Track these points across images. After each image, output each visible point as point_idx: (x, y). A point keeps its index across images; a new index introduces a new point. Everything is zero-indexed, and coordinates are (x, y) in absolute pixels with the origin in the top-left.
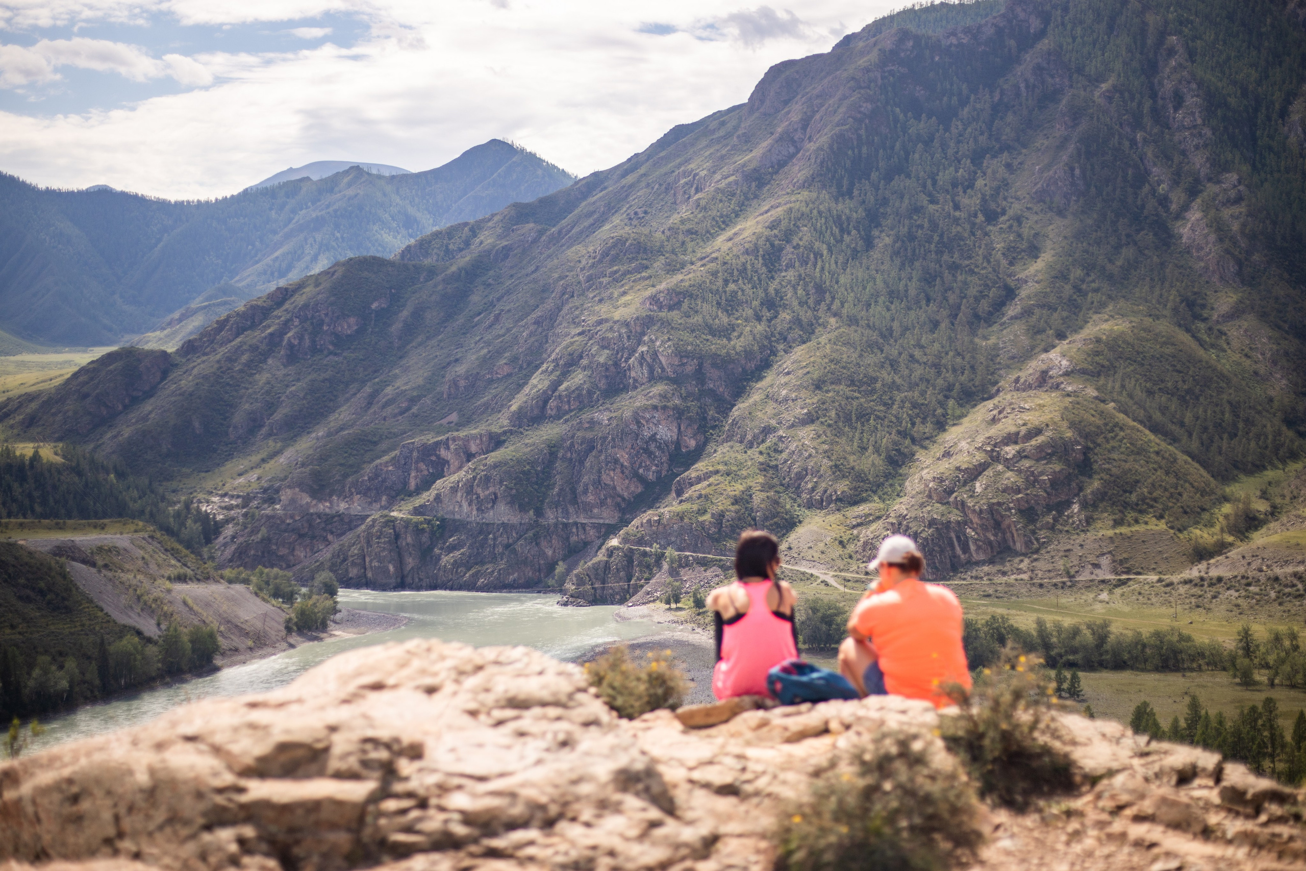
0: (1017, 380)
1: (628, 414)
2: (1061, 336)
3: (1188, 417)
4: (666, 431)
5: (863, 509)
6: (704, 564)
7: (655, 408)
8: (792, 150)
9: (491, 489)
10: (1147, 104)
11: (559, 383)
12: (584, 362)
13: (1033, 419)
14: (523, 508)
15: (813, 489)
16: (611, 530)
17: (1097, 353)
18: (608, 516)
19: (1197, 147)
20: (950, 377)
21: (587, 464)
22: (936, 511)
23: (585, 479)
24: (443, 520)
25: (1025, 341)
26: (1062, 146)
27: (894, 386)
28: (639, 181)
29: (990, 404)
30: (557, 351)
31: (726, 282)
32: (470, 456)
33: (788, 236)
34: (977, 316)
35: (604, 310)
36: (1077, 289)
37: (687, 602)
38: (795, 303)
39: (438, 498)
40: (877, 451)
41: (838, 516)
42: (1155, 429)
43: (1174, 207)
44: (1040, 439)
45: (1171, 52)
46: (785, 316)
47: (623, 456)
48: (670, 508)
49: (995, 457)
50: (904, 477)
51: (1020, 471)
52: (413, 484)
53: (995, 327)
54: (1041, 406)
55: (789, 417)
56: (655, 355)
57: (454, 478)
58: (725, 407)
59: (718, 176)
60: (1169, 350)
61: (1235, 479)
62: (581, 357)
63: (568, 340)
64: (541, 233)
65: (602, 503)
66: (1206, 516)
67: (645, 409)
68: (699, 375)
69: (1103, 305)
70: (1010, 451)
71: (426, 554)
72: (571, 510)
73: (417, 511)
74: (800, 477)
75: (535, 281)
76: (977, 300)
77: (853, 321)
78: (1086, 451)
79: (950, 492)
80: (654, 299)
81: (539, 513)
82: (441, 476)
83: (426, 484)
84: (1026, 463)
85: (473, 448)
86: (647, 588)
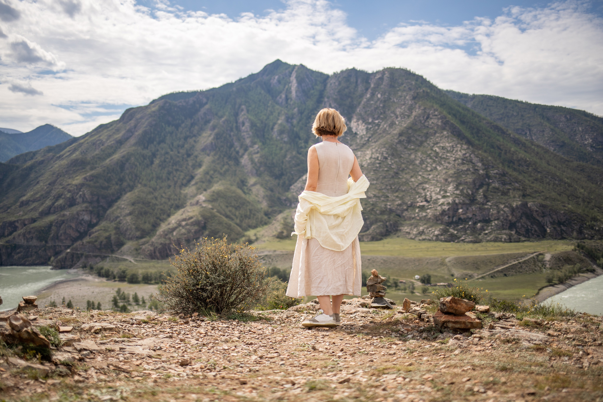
0: (191, 203)
1: (75, 212)
2: (205, 190)
3: (237, 213)
4: (87, 218)
5: (144, 240)
6: (96, 256)
7: (83, 211)
8: (131, 134)
9: (31, 235)
10: (235, 125)
11: (55, 203)
12: (63, 196)
13: (191, 214)
14: (41, 241)
15: (130, 234)
16: (68, 247)
17: (213, 195)
18: (68, 243)
19: (248, 138)
20: (172, 202)
21: (62, 227)
22: (162, 240)
23: (61, 232)
24: (15, 245)
25: (195, 191)
26: (210, 136)
27: (156, 204)
28: (85, 141)
29: (183, 210)
30: (54, 193)
31: (108, 173)
32: (25, 225)
33: (127, 160)
34: (182, 184)
35: (70, 181)
36: (211, 177)
37: (88, 268)
38: (128, 180)
39: (14, 238)
40: (149, 223)
41: (136, 242)
42: (227, 216)
43: (240, 154)
44: (192, 220)
45: (242, 110)
46: (125, 184)
47: (73, 225)
48: (86, 239)
49: (179, 225)
50: (156, 231)
51: (186, 229)
52: (6, 234)
53: (187, 188)
54: (194, 211)
55: (124, 213)
56: (84, 195)
57: (19, 232)
58: (105, 210)
59: (108, 141)
60: (234, 195)
61: (248, 230)
62: (62, 195)
63: (58, 190)
64: (54, 156)
65: (66, 239)
66: (237, 241)
67: (80, 211)
68: (98, 201)
69: (218, 182)
70: (184, 223)
71: (9, 255)
72: (57, 241)
73: (7, 242)
74: (126, 231)
75: (51, 171)
76: (183, 179)
77: (145, 185)
78: (205, 223)
79: (166, 235)
80: (85, 178)
81: (46, 242)
82: (15, 231)
83: (10, 234)
84: (188, 227)
85: (26, 222)
86: (78, 264)
